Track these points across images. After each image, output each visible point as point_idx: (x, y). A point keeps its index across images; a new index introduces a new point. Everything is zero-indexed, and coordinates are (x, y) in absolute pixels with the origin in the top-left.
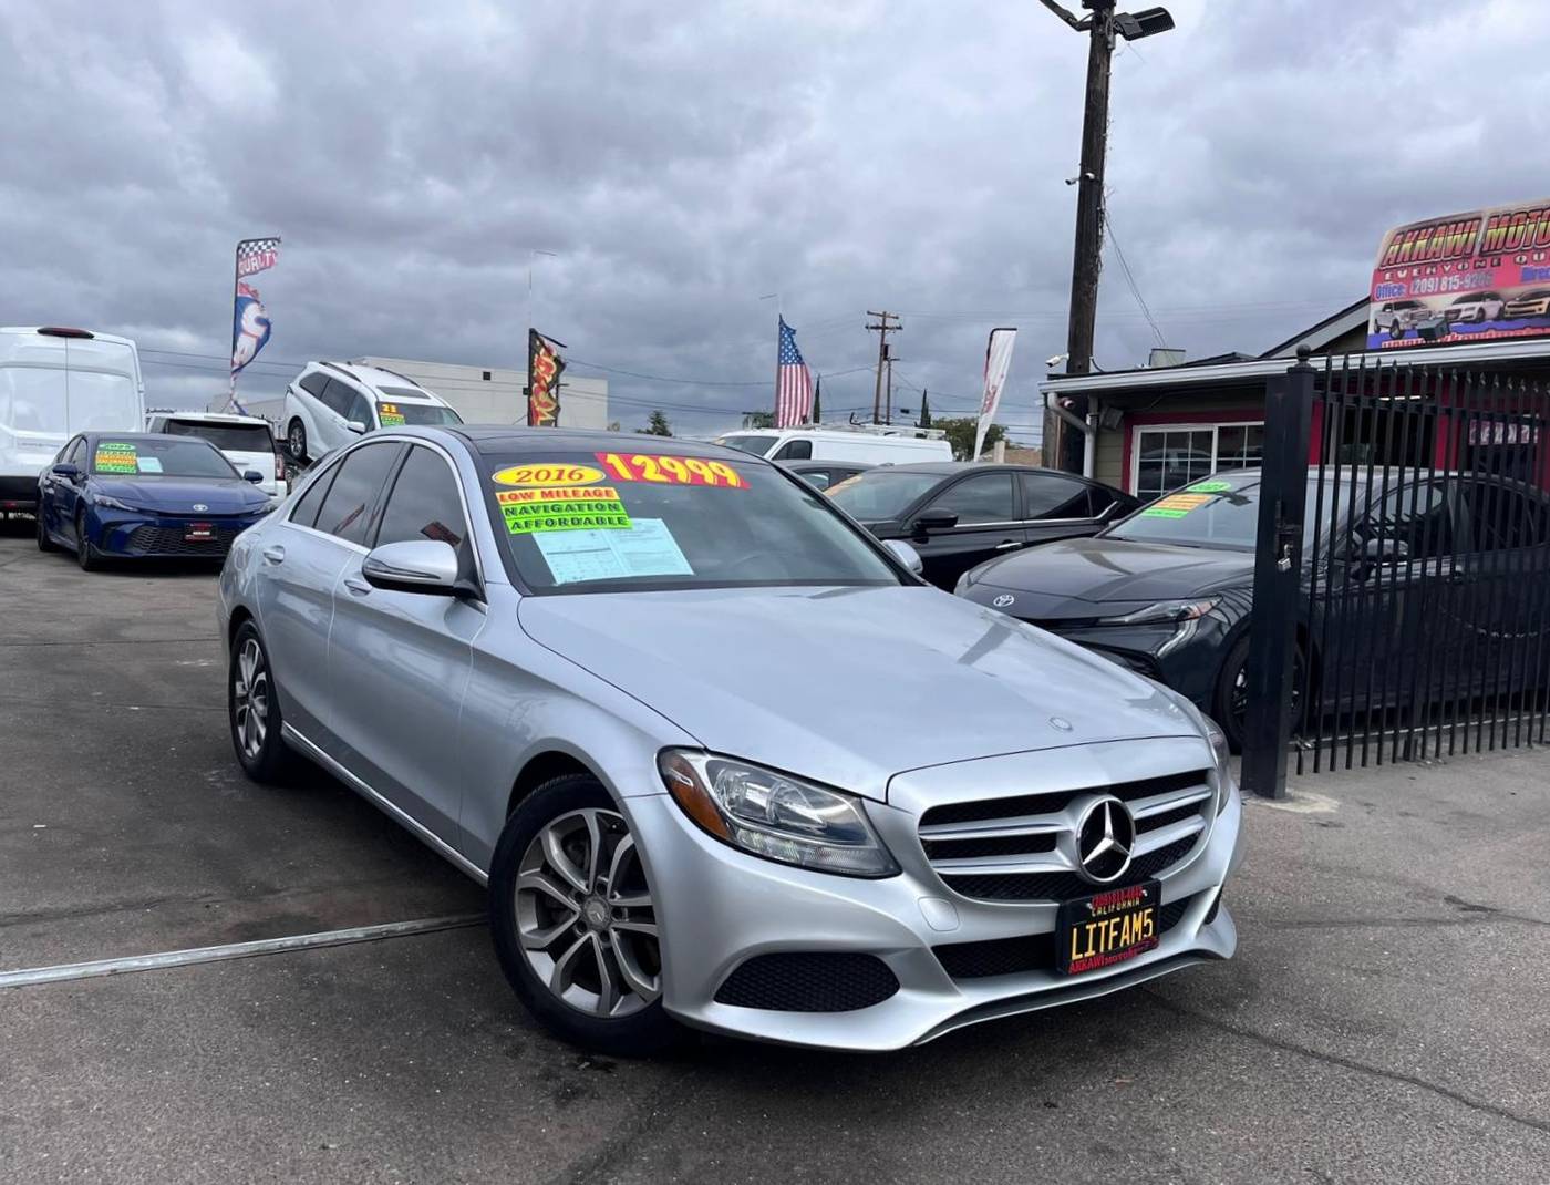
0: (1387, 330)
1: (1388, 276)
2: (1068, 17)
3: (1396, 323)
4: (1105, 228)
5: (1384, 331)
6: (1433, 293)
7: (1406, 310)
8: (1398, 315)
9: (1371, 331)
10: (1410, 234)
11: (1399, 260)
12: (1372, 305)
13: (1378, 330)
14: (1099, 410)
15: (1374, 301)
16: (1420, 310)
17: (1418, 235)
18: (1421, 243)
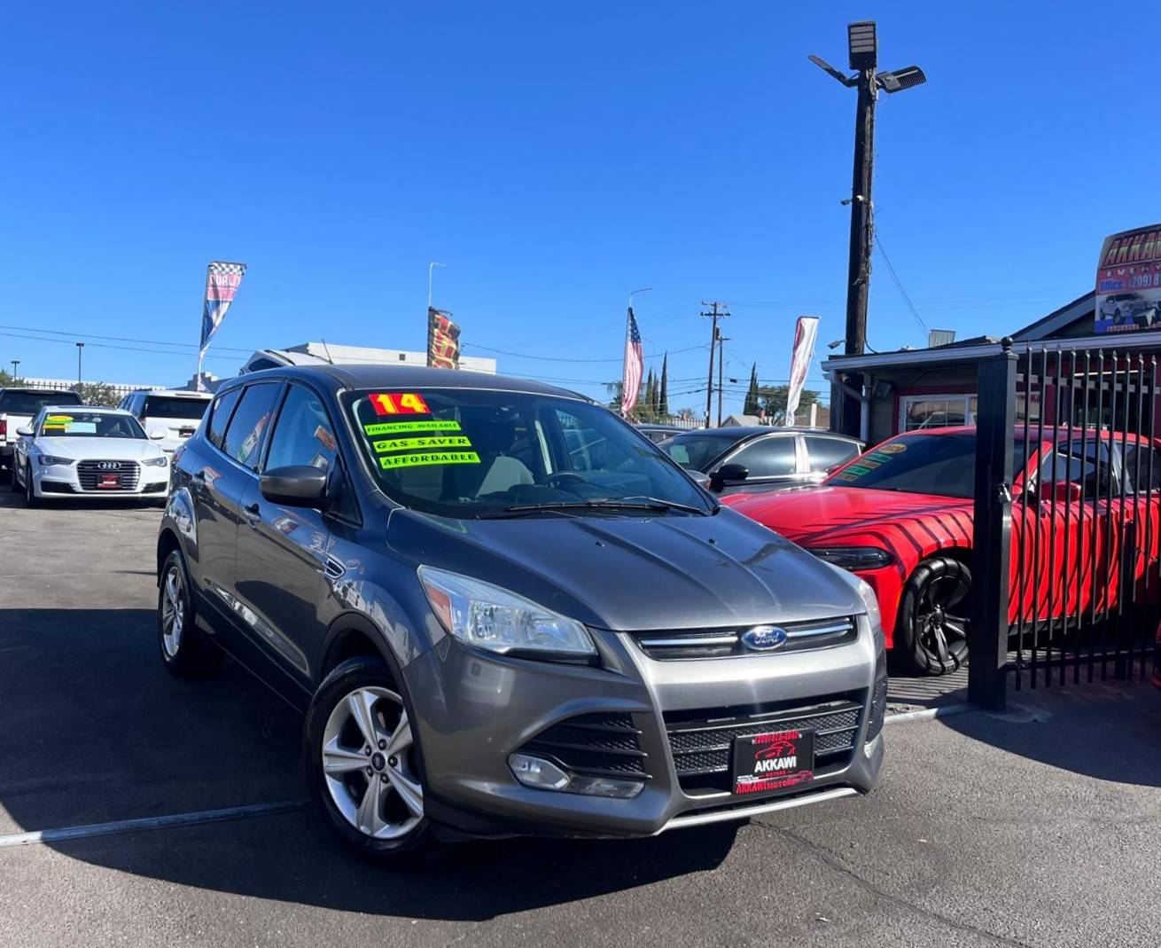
0: (1110, 318)
1: (1109, 274)
2: (840, 77)
3: (1118, 311)
4: (874, 238)
5: (1108, 318)
6: (1148, 287)
7: (1126, 301)
8: (1120, 305)
9: (1097, 318)
10: (1126, 240)
11: (1118, 261)
12: (1097, 297)
13: (1103, 317)
14: (872, 384)
15: (1099, 294)
16: (1137, 301)
17: (1133, 241)
18: (1136, 247)
